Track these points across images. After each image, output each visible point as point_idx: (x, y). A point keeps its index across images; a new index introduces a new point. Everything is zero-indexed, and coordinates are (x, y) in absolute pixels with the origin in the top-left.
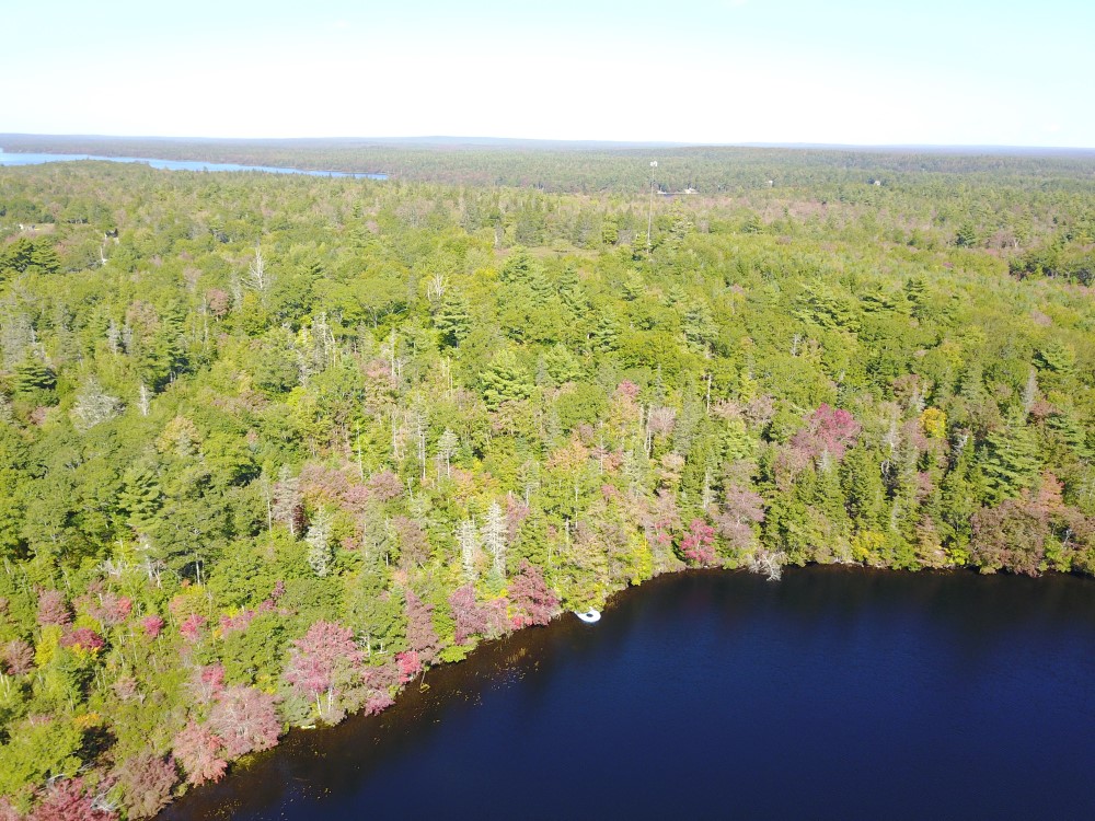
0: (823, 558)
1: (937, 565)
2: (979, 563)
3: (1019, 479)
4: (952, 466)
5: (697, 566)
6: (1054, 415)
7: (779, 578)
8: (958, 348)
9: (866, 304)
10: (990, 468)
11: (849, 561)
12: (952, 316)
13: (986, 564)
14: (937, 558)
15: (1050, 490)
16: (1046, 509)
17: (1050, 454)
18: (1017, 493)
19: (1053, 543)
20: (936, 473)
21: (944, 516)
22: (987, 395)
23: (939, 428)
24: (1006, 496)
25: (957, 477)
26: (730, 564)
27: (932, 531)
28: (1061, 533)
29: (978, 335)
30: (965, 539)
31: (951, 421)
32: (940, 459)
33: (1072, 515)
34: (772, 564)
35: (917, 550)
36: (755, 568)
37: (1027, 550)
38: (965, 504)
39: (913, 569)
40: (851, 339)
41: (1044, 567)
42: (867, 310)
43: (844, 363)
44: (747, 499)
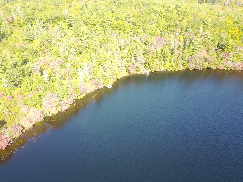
0: (158, 70)
1: (181, 69)
2: (189, 68)
3: (198, 50)
4: (184, 48)
5: (131, 74)
6: (206, 35)
7: (149, 75)
8: (186, 21)
9: (167, 11)
10: (192, 48)
11: (163, 70)
12: (186, 13)
13: (191, 68)
14: (181, 68)
15: (204, 51)
16: (203, 56)
17: (205, 43)
18: (197, 53)
19: (204, 63)
20: (181, 49)
21: (183, 59)
22: (192, 31)
23: (182, 40)
24: (195, 53)
25: (185, 50)
26: (138, 73)
27: (180, 62)
28: (206, 60)
29: (191, 17)
30: (187, 63)
31: (185, 38)
32: (182, 46)
33: (208, 56)
34: (147, 72)
35: (177, 66)
36: (143, 73)
37: (199, 65)
38: (187, 56)
39: (176, 71)
40: (164, 20)
41: (202, 68)
42: (167, 13)
43: (162, 26)
44: (141, 58)
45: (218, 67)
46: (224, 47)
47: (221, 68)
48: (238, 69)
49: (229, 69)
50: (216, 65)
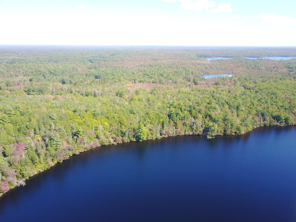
1: (53, 165)
2: (59, 161)
3: (60, 143)
4: (47, 146)
5: (5, 192)
6: (59, 129)
7: (25, 184)
8: (35, 120)
9: (9, 115)
10: (54, 143)
11: (36, 173)
13: (61, 161)
15: (65, 144)
16: (66, 147)
17: (62, 136)
18: (60, 146)
19: (69, 152)
20: (45, 148)
21: (51, 156)
23: (40, 139)
25: (49, 148)
26: (13, 187)
27: (49, 160)
28: (69, 150)
29: (37, 116)
30: (55, 158)
32: (44, 145)
33: (70, 146)
35: (48, 164)
37: (66, 155)
38: (53, 152)
39: (49, 168)
40: (10, 125)
41: (69, 157)
42: (10, 117)
45: (81, 151)
46: (77, 135)
47: (83, 151)
48: (94, 147)
49: (88, 149)
50: (78, 150)
